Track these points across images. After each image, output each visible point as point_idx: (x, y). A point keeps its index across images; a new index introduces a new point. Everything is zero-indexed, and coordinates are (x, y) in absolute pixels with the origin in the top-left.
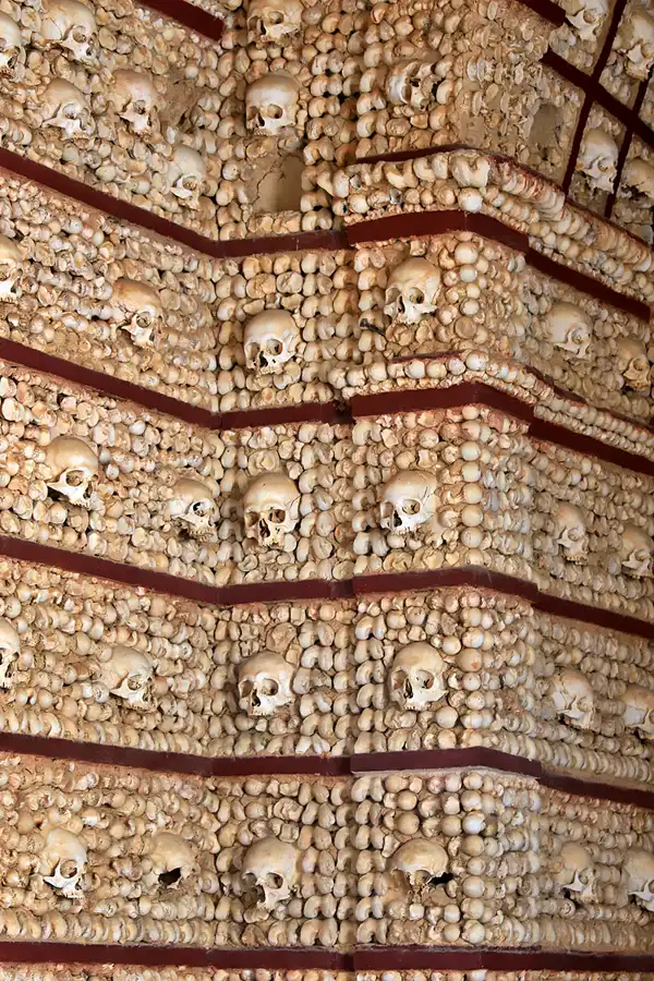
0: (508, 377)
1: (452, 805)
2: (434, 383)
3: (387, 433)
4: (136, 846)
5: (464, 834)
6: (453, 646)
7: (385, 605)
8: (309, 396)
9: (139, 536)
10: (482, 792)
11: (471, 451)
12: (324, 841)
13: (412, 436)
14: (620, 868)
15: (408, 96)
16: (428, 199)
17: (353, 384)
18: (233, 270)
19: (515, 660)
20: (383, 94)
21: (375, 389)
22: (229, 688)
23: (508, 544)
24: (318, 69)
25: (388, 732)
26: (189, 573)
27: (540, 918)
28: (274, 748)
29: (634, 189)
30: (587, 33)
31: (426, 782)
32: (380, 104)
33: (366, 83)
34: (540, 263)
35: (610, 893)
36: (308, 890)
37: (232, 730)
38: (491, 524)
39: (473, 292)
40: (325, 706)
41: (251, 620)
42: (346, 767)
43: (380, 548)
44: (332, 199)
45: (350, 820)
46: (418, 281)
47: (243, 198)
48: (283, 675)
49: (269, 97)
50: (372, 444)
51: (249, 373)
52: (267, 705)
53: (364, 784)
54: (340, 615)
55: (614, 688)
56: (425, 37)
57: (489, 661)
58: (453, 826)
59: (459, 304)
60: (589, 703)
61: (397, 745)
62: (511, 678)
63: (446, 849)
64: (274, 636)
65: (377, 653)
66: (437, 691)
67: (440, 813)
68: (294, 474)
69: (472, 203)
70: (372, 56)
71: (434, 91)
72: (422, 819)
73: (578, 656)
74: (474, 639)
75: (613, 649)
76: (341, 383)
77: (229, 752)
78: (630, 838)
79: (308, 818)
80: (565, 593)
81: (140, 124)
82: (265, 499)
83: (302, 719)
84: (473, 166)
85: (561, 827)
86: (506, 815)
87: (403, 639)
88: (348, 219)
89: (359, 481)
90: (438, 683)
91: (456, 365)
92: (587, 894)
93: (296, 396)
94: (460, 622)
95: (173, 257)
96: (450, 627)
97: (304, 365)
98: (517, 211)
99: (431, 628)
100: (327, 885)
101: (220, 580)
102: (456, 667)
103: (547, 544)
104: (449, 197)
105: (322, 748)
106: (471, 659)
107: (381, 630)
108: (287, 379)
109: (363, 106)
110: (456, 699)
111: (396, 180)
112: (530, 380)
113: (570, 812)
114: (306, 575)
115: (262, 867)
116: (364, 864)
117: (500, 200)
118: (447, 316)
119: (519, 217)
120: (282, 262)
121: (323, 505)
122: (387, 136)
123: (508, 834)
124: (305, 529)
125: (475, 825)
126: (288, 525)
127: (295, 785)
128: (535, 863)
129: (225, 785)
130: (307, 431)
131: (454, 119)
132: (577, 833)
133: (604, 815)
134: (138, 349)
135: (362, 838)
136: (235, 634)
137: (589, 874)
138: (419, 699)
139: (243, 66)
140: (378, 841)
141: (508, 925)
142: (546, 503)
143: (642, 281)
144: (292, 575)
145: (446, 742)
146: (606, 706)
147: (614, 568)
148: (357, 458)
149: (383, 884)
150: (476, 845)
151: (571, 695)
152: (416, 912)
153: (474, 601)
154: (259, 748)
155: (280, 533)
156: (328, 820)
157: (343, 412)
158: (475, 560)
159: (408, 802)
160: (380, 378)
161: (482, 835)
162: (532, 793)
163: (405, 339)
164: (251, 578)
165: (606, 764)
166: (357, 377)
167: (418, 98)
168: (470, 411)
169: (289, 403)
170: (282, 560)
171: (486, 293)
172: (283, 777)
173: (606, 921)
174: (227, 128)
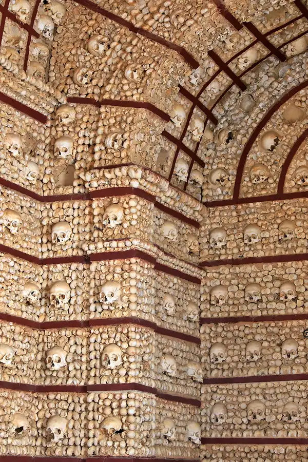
0: (147, 248)
1: (124, 404)
2: (120, 250)
3: (102, 267)
4: (7, 418)
5: (128, 415)
6: (125, 346)
7: (101, 330)
8: (75, 253)
9: (11, 304)
10: (135, 399)
11: (133, 275)
12: (77, 417)
13: (112, 268)
14: (185, 428)
15: (113, 146)
16: (119, 183)
17: (91, 249)
18: (48, 207)
19: (148, 351)
20: (104, 144)
21: (99, 251)
22: (43, 360)
23: (146, 309)
24: (81, 135)
25: (101, 377)
26: (29, 317)
27: (156, 446)
28: (59, 382)
29: (194, 181)
30: (178, 124)
31: (114, 395)
32: (103, 148)
33: (98, 140)
34: (159, 206)
35: (181, 437)
36: (70, 435)
37: (43, 375)
38: (140, 301)
39: (135, 217)
40: (78, 367)
41: (51, 335)
42: (85, 389)
43: (100, 309)
44: (85, 182)
45: (86, 409)
46: (115, 212)
47: (53, 181)
48: (63, 355)
49: (63, 145)
50: (97, 271)
51: (53, 244)
52: (57, 366)
53: (92, 396)
54: (84, 334)
55: (184, 362)
56: (120, 124)
57: (138, 351)
58: (124, 412)
59: (130, 221)
60: (175, 367)
61: (104, 382)
62: (146, 358)
63: (121, 420)
64: (60, 341)
65: (97, 348)
66: (119, 362)
67: (119, 407)
68: (69, 281)
69: (135, 184)
70: (100, 131)
71: (122, 144)
72: (113, 409)
73: (171, 349)
74: (133, 343)
75: (184, 347)
76: (86, 249)
77: (42, 383)
78: (189, 417)
79: (71, 408)
80: (167, 326)
81: (15, 153)
82: (58, 291)
83: (69, 372)
84: (136, 171)
85: (164, 412)
86: (143, 408)
87: (107, 343)
88: (90, 189)
89: (92, 285)
90: (119, 359)
91: (128, 243)
92: (173, 437)
93: (70, 253)
94: (128, 337)
95: (26, 201)
96: (124, 339)
97: (73, 242)
98: (151, 188)
99: (117, 339)
100: (77, 433)
101: (41, 320)
102: (126, 353)
103: (161, 309)
104: (127, 182)
105: (76, 382)
106: (132, 351)
107: (99, 340)
108: (67, 247)
109: (97, 149)
110: (126, 365)
111: (108, 175)
112: (155, 249)
113: (167, 407)
114: (72, 319)
115: (54, 426)
116: (91, 425)
117: (145, 184)
118: (125, 225)
119: (153, 190)
120: (66, 204)
121: (79, 293)
122: (105, 160)
123: (144, 415)
124: (72, 302)
125: (132, 411)
126: (66, 300)
127: (66, 396)
128: (154, 425)
129: (41, 395)
130: (74, 266)
131: (129, 154)
132: (170, 414)
133: (180, 408)
134: (13, 235)
135: (91, 416)
136: (46, 340)
137: (174, 430)
138: (113, 365)
139: (54, 133)
140: (96, 418)
141: (143, 449)
142: (160, 294)
143: (197, 214)
144: (67, 318)
145: (122, 381)
146: (181, 368)
147: (185, 318)
148: (92, 276)
149: (98, 433)
150: (132, 419)
151: (168, 364)
152: (110, 443)
153: (133, 329)
154: (54, 382)
155: (63, 303)
156: (78, 409)
157: (87, 259)
158: (134, 314)
159: (108, 403)
160: (100, 247)
161: (134, 415)
162: (153, 400)
163: (110, 233)
164: (52, 319)
165: (181, 389)
166: (92, 247)
167: (116, 146)
168: (133, 260)
169: (68, 256)
170: (63, 313)
171: (140, 217)
172: (62, 393)
173: (180, 447)
174: (47, 155)
